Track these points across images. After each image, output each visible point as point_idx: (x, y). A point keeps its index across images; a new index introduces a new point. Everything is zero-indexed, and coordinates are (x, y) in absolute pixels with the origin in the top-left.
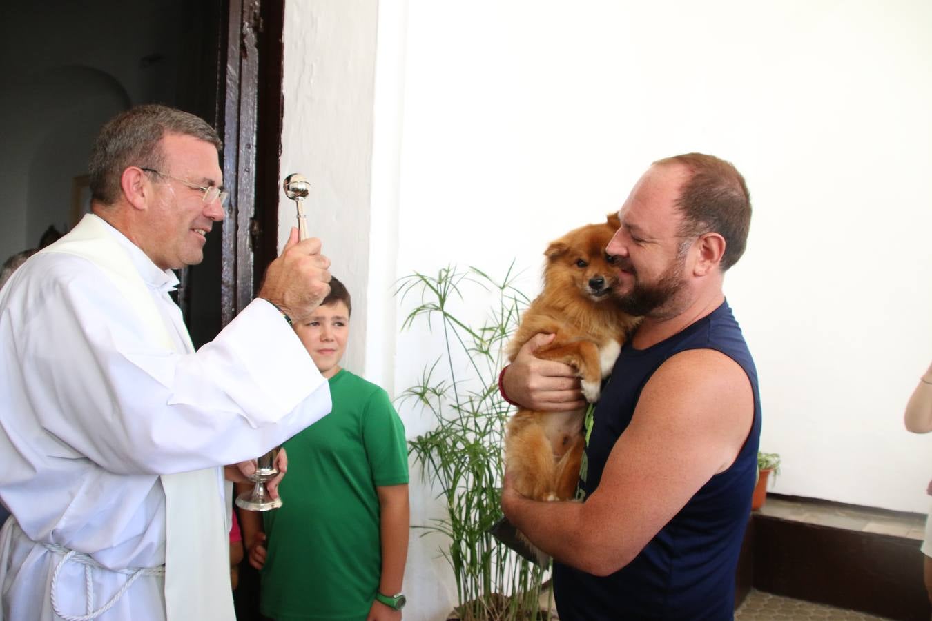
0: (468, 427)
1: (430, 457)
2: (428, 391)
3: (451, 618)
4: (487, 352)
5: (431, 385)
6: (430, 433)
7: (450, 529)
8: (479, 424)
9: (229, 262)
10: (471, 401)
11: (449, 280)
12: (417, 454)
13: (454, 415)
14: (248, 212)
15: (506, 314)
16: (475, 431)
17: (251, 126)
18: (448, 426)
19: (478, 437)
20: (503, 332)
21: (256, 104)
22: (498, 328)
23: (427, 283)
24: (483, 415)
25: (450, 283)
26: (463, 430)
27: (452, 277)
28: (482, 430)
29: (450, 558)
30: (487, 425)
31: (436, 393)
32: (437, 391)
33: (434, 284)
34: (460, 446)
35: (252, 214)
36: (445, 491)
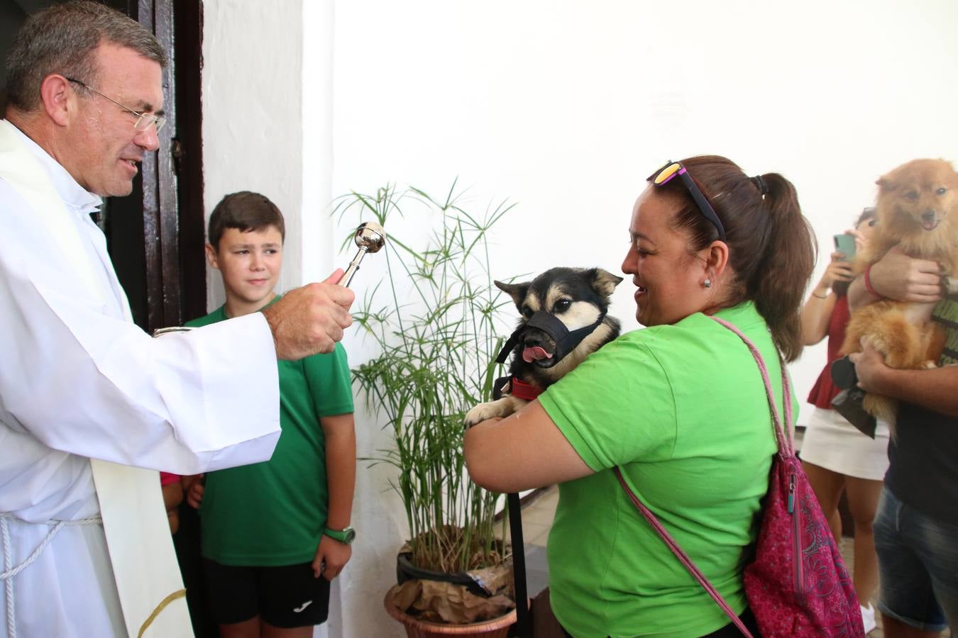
0: (414, 353)
1: (375, 386)
2: (370, 317)
3: (402, 552)
4: (430, 277)
5: (373, 311)
6: (374, 361)
7: (398, 460)
8: (425, 351)
9: (150, 187)
10: (415, 326)
11: (389, 198)
12: (360, 384)
13: (398, 342)
14: (169, 132)
15: (449, 236)
16: (421, 358)
17: (168, 38)
18: (393, 353)
19: (424, 364)
20: (447, 255)
21: (172, 13)
22: (441, 252)
23: (366, 203)
24: (429, 341)
25: (390, 201)
26: (408, 357)
27: (391, 195)
28: (428, 356)
29: (400, 490)
30: (433, 352)
31: (378, 319)
32: (380, 317)
33: (372, 203)
34: (406, 372)
35: (173, 134)
36: (392, 421)
